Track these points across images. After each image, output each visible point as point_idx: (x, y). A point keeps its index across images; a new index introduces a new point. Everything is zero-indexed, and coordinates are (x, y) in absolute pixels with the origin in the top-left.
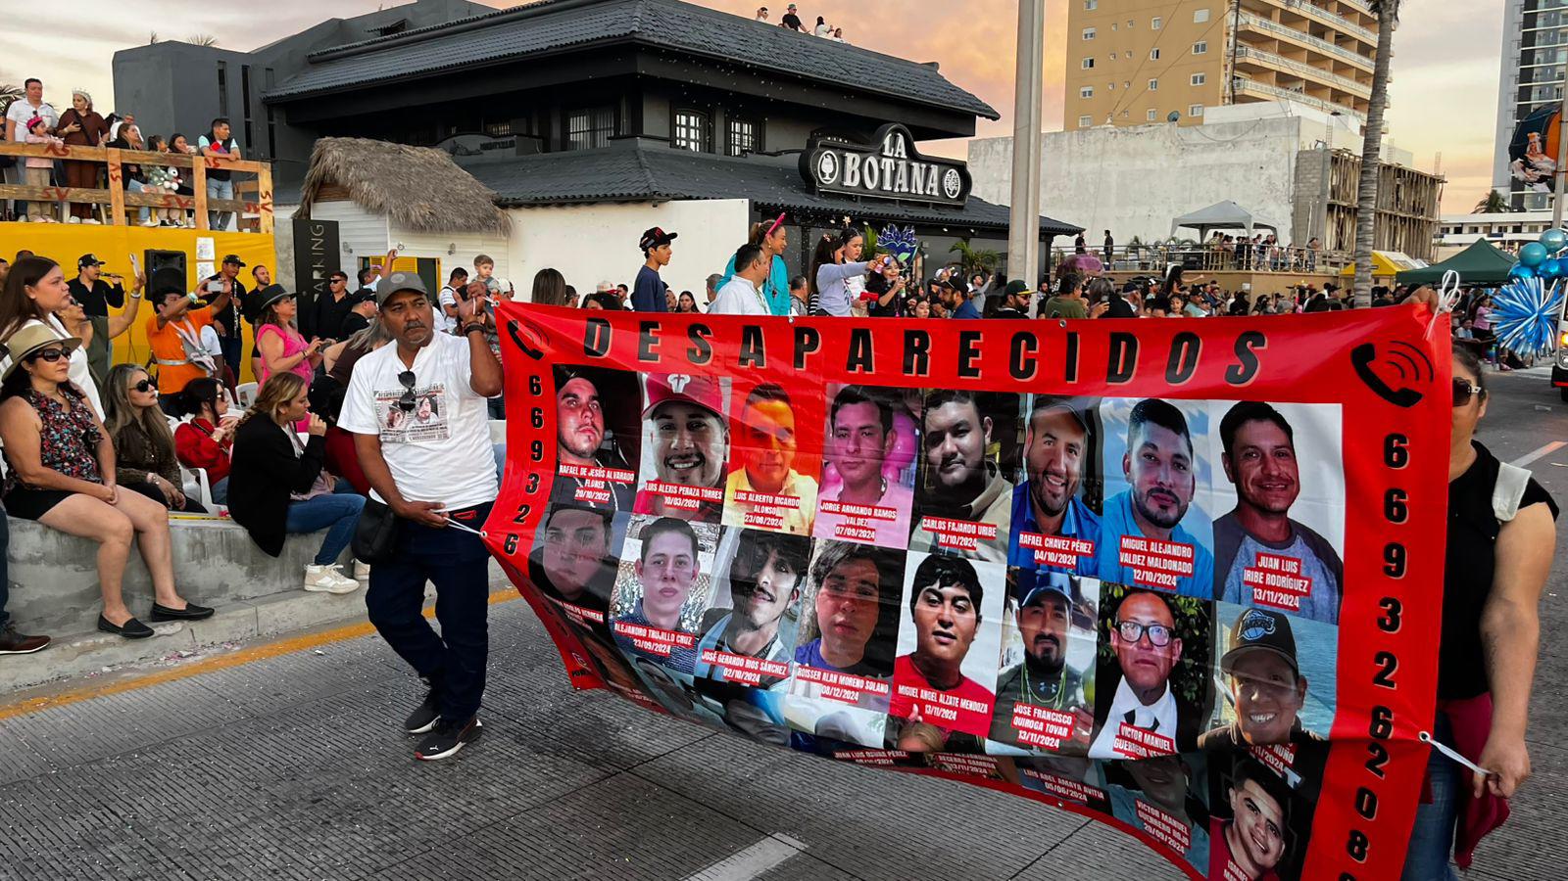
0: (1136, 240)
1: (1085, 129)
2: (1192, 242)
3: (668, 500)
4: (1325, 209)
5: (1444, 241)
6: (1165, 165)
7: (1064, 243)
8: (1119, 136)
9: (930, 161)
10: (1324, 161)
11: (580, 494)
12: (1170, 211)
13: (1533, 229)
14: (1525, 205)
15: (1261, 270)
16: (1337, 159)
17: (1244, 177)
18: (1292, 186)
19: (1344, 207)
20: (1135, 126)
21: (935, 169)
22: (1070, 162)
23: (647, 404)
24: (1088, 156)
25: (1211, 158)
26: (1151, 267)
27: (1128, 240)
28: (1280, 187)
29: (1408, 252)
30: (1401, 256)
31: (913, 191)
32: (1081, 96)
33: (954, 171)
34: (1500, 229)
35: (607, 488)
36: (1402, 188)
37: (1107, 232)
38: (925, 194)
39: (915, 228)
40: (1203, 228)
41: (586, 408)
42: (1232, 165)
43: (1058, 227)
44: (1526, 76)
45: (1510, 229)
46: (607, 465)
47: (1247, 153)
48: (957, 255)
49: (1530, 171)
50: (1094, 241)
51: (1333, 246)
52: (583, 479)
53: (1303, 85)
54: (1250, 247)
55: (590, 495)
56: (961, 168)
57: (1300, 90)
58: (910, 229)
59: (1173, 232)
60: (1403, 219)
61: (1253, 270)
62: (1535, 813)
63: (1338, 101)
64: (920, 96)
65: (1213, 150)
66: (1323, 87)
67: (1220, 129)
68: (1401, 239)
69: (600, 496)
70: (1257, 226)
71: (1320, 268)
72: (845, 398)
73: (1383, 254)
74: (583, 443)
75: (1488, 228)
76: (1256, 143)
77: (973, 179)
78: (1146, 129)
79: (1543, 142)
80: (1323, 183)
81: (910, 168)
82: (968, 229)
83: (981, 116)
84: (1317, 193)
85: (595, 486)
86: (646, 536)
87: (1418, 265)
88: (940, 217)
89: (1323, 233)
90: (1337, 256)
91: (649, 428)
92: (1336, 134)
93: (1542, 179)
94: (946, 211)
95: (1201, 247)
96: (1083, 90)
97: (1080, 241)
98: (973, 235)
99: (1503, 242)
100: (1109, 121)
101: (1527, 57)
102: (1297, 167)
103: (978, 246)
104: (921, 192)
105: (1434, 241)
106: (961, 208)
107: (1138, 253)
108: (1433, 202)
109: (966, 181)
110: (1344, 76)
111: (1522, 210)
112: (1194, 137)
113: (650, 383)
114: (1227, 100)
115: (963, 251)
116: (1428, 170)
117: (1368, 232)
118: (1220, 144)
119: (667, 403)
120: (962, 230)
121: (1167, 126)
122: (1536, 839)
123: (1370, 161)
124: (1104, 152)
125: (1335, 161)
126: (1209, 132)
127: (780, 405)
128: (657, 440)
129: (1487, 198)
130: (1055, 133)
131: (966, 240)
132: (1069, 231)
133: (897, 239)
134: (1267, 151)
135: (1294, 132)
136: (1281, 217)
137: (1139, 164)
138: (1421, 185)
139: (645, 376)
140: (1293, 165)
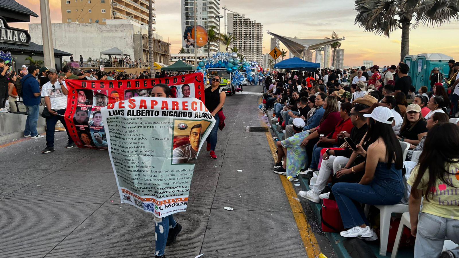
0: (90, 58)
1: (69, 23)
2: (107, 59)
3: (98, 109)
4: (142, 51)
5: (172, 60)
6: (96, 36)
7: (66, 59)
8: (81, 26)
9: (14, 29)
10: (141, 38)
11: (81, 109)
12: (99, 50)
13: (192, 58)
14: (190, 51)
15: (127, 67)
16: (144, 37)
17: (120, 41)
18: (133, 44)
19: (147, 50)
20: (86, 23)
21: (16, 32)
22: (65, 33)
23: (94, 94)
24: (71, 32)
25: (110, 34)
26: (95, 66)
27: (88, 58)
28: (130, 44)
29: (164, 63)
30: (162, 64)
31: (9, 39)
32: (67, 12)
33: (23, 33)
34: (185, 57)
35: (87, 108)
36: (161, 46)
37: (81, 56)
38: (13, 40)
39: (11, 52)
40: (110, 55)
41: (83, 96)
42: (116, 37)
43: (63, 53)
44: (187, 18)
45: (187, 58)
46: (86, 104)
47: (119, 34)
48: (28, 62)
49: (189, 42)
50: (77, 58)
51: (146, 61)
52: (82, 107)
53: (133, 16)
54: (123, 61)
55: (83, 109)
56: (26, 32)
57: (132, 17)
58: (9, 52)
59: (101, 56)
60: (162, 54)
61: (125, 67)
62: (194, 192)
63: (143, 21)
64: (8, 7)
65: (110, 32)
66: (138, 17)
67: (112, 26)
68: (162, 60)
69: (85, 109)
70: (124, 55)
71: (143, 67)
72: (127, 92)
73: (158, 63)
74: (82, 101)
75: (182, 57)
76: (122, 31)
77: (31, 37)
78: (89, 24)
79: (191, 35)
80: (141, 44)
81: (6, 32)
82: (31, 53)
83: (31, 15)
84: (140, 46)
85: (84, 108)
86: (94, 114)
87: (166, 66)
88: (20, 48)
89: (143, 57)
90: (147, 64)
91: (94, 98)
92: (143, 30)
93: (191, 45)
94: (22, 47)
95: (109, 60)
96: (67, 10)
97: (71, 58)
98: (33, 55)
99: (186, 61)
100: (77, 21)
101: (187, 14)
102: (134, 39)
103: (35, 59)
104: (11, 40)
105: (170, 60)
106: (27, 46)
107: (91, 62)
108: (169, 50)
109: (28, 37)
110: (143, 14)
111: (189, 53)
112: (104, 28)
113: (94, 91)
114: (112, 18)
115: (30, 60)
116: (166, 41)
117: (152, 57)
118: (112, 31)
119: (97, 94)
120: (29, 53)
121: (95, 24)
122: (194, 197)
123: (151, 37)
124: (76, 31)
125: (143, 37)
126: (108, 27)
127: (116, 93)
128: (96, 100)
129: (181, 50)
130: (59, 23)
131: (31, 56)
132: (68, 55)
133: (4, 56)
134: (125, 34)
135: (132, 29)
136: (131, 52)
137: (88, 35)
138: (165, 45)
139: (93, 90)
140: (133, 38)
